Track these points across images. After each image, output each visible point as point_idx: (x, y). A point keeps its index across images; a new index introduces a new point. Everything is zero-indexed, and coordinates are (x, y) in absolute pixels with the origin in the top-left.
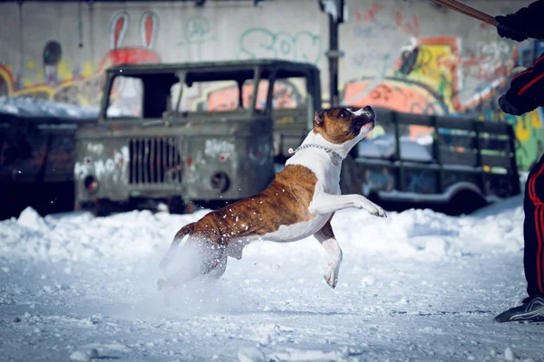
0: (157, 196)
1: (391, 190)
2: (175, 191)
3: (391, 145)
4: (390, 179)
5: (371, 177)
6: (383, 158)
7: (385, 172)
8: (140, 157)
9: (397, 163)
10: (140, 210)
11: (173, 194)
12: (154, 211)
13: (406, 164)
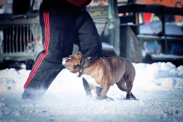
0: (19, 60)
1: (159, 53)
2: (30, 56)
3: (159, 26)
4: (159, 47)
5: (147, 46)
6: (154, 35)
7: (156, 43)
8: (10, 37)
9: (163, 37)
10: (9, 68)
11: (29, 58)
12: (18, 68)
13: (168, 38)
